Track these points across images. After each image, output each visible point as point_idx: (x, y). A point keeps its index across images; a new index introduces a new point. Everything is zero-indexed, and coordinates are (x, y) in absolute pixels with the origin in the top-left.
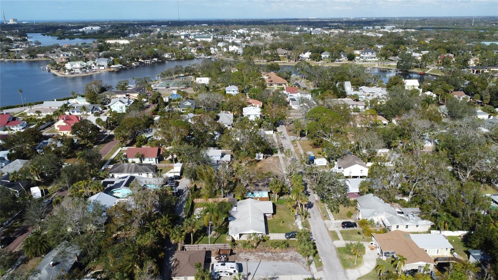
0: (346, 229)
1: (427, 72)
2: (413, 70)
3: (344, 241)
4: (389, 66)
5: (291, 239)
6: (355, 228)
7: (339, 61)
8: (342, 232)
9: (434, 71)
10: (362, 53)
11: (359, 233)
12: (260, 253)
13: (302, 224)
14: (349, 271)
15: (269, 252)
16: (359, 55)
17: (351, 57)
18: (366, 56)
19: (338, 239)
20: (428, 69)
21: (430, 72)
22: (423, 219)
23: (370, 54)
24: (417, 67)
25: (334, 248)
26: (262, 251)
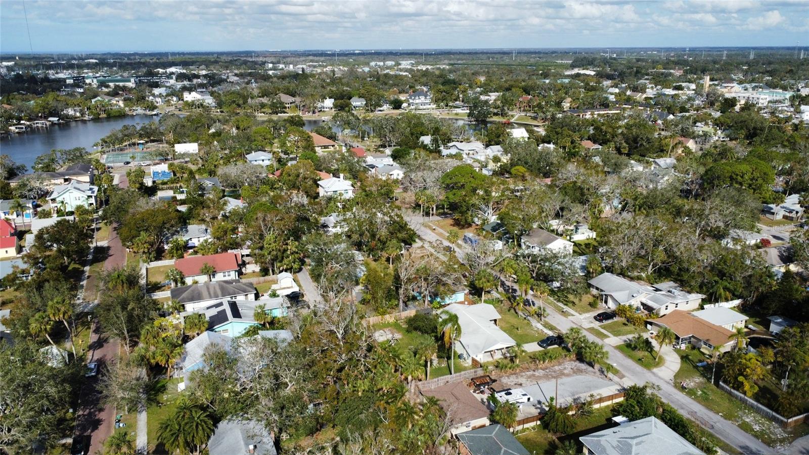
0: (606, 322)
1: (512, 120)
2: (491, 119)
3: (616, 338)
4: (457, 114)
5: (549, 347)
6: (615, 319)
7: (381, 111)
8: (604, 327)
9: (520, 118)
10: (411, 98)
11: (625, 324)
12: (528, 373)
13: (544, 326)
14: (655, 370)
15: (537, 369)
16: (407, 101)
17: (397, 105)
18: (417, 101)
19: (606, 336)
20: (513, 116)
21: (517, 120)
22: (689, 292)
23: (422, 98)
24: (496, 114)
25: (613, 349)
26: (528, 369)
